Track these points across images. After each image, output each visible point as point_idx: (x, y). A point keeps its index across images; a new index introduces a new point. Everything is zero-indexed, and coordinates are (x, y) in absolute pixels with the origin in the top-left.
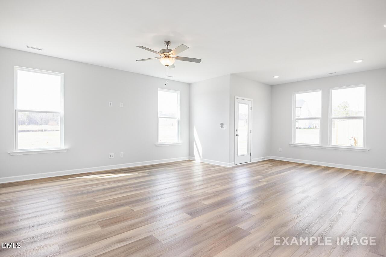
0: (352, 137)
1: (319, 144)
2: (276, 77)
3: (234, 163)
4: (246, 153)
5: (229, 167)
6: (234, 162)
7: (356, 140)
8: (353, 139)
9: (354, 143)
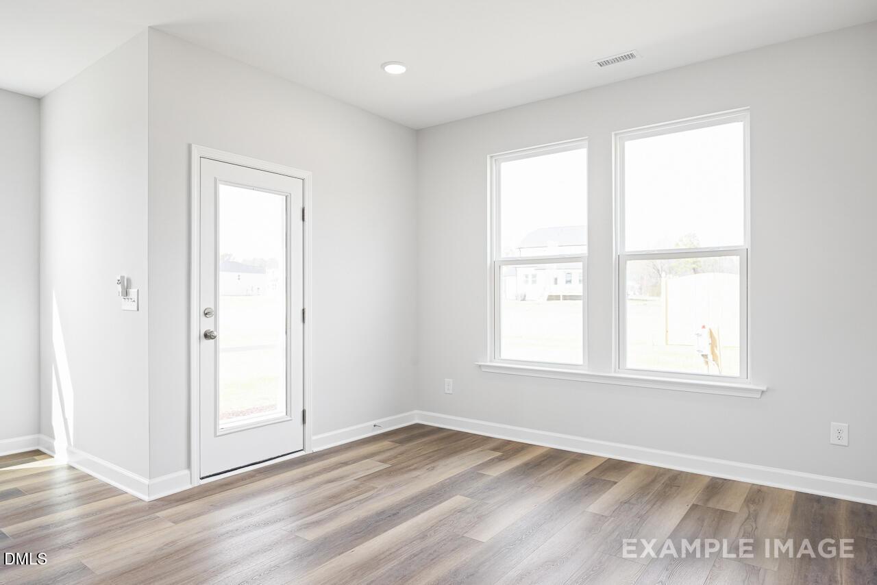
0: (704, 327)
1: (580, 362)
2: (395, 70)
3: (187, 472)
4: (280, 412)
5: (146, 498)
6: (189, 466)
7: (715, 335)
8: (706, 333)
9: (710, 346)
